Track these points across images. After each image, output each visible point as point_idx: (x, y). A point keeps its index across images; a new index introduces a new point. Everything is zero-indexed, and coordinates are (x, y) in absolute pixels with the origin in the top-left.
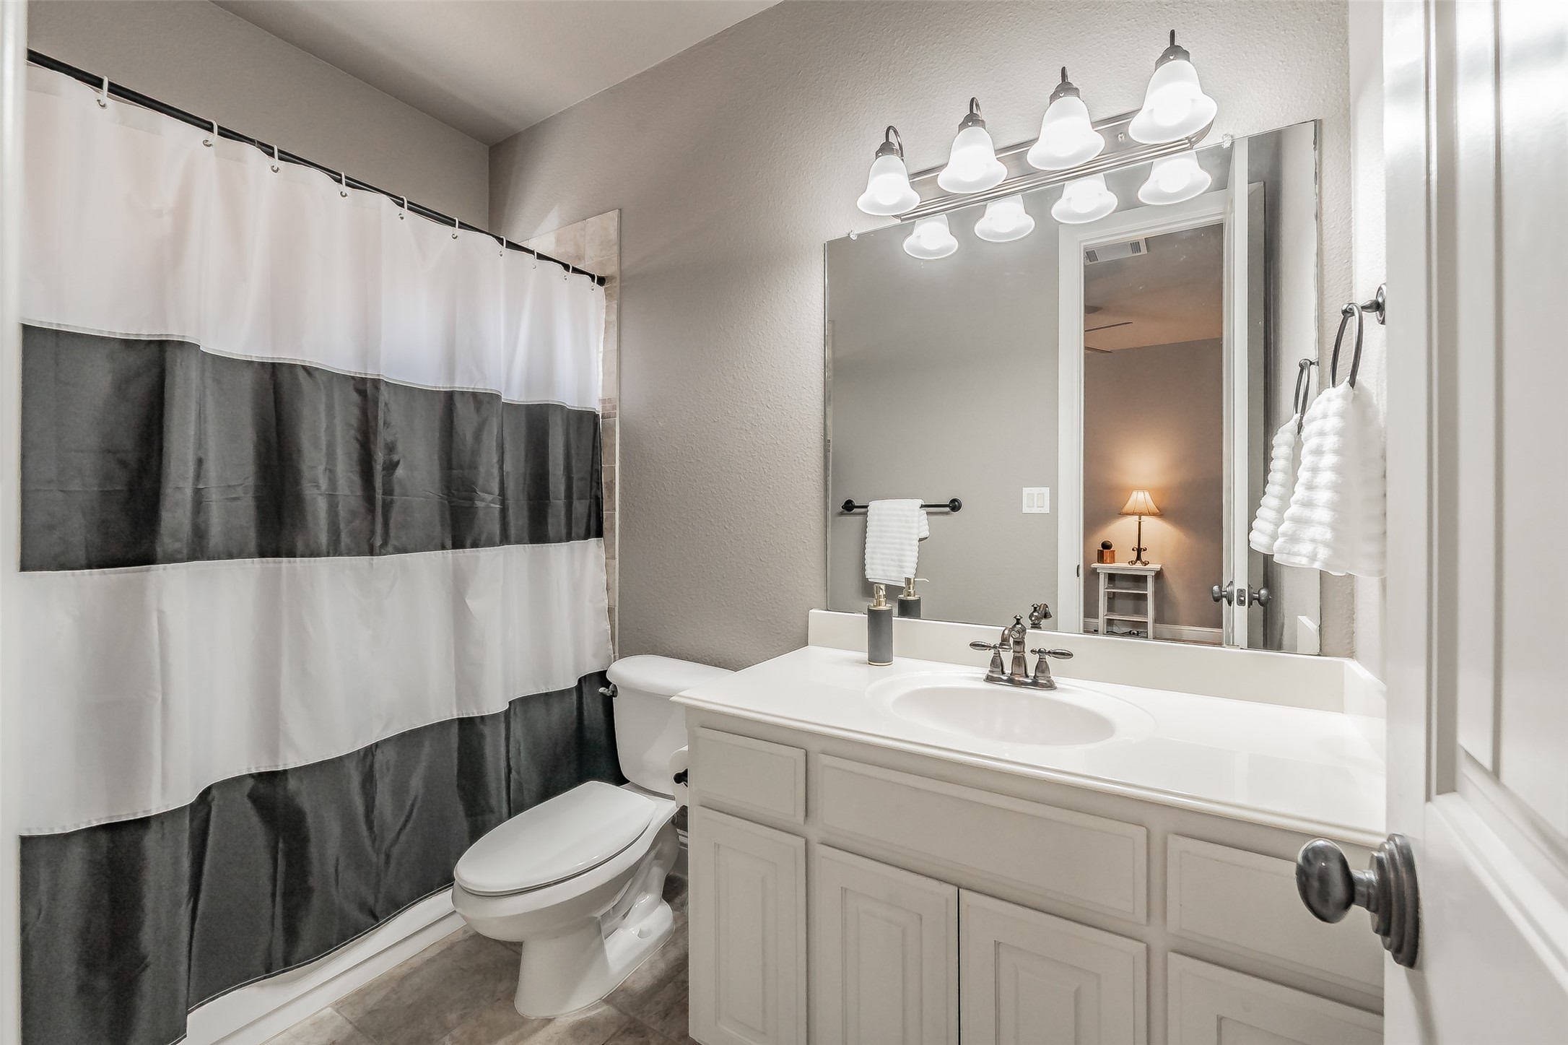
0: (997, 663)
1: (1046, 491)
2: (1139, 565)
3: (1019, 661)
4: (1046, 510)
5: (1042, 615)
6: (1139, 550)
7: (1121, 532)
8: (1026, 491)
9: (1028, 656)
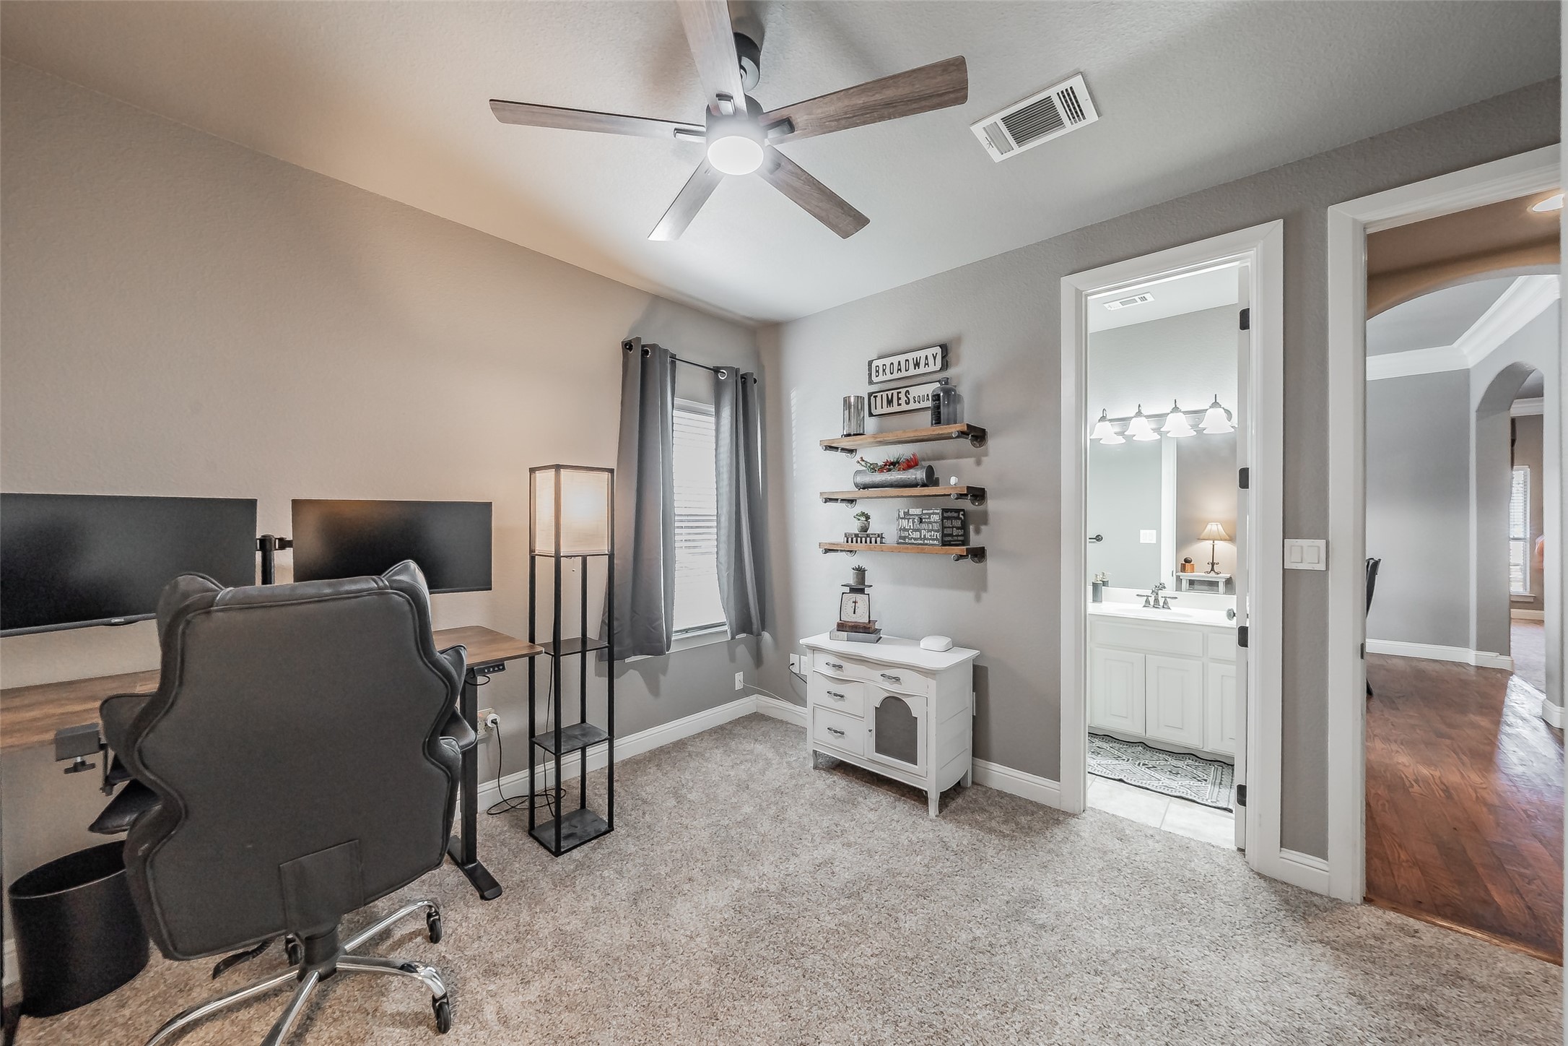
0: (1147, 601)
1: (1154, 532)
2: (1213, 574)
3: (1156, 600)
4: (1154, 541)
5: (1162, 587)
6: (1213, 564)
7: (1201, 551)
8: (1142, 531)
9: (1160, 599)
